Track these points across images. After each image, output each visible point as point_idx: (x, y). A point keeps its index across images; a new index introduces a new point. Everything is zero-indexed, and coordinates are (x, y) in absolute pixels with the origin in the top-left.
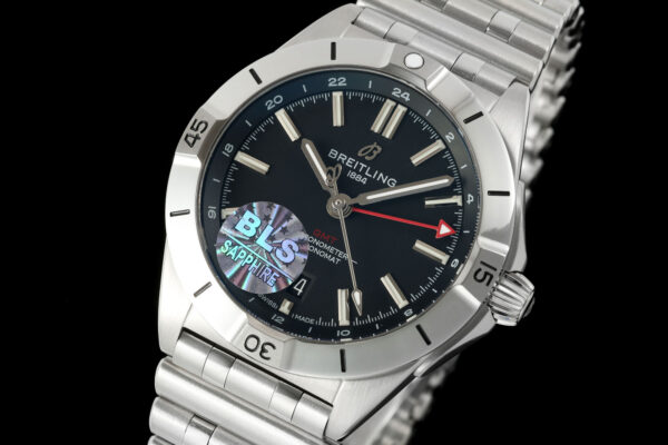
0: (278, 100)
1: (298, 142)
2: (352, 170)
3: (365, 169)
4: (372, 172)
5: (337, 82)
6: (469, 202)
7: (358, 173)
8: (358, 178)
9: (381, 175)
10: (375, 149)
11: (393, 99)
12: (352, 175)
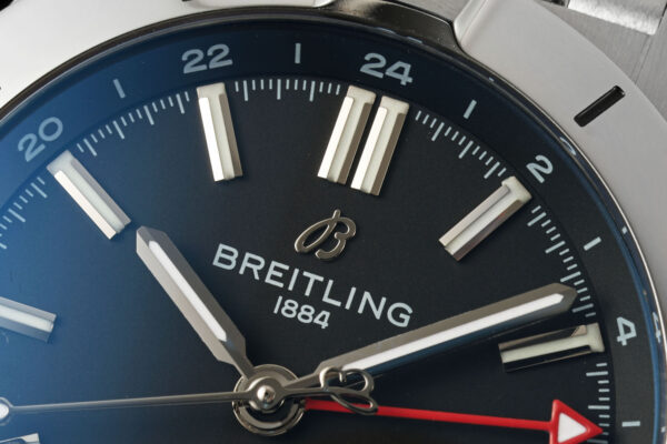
0: (51, 129)
1: (125, 237)
2: (287, 295)
3: (319, 287)
4: (339, 293)
5: (206, 60)
6: (623, 339)
7: (302, 300)
8: (306, 315)
9: (367, 296)
10: (341, 227)
11: (366, 83)
12: (288, 308)
